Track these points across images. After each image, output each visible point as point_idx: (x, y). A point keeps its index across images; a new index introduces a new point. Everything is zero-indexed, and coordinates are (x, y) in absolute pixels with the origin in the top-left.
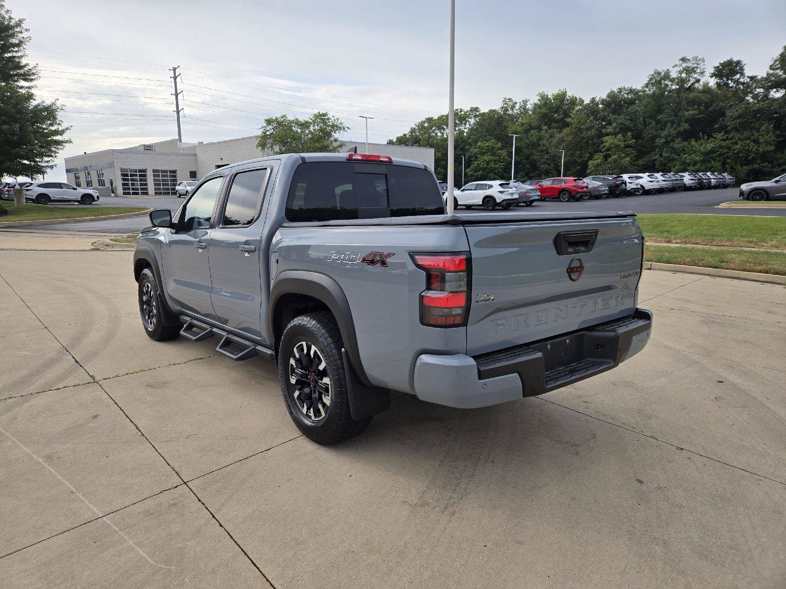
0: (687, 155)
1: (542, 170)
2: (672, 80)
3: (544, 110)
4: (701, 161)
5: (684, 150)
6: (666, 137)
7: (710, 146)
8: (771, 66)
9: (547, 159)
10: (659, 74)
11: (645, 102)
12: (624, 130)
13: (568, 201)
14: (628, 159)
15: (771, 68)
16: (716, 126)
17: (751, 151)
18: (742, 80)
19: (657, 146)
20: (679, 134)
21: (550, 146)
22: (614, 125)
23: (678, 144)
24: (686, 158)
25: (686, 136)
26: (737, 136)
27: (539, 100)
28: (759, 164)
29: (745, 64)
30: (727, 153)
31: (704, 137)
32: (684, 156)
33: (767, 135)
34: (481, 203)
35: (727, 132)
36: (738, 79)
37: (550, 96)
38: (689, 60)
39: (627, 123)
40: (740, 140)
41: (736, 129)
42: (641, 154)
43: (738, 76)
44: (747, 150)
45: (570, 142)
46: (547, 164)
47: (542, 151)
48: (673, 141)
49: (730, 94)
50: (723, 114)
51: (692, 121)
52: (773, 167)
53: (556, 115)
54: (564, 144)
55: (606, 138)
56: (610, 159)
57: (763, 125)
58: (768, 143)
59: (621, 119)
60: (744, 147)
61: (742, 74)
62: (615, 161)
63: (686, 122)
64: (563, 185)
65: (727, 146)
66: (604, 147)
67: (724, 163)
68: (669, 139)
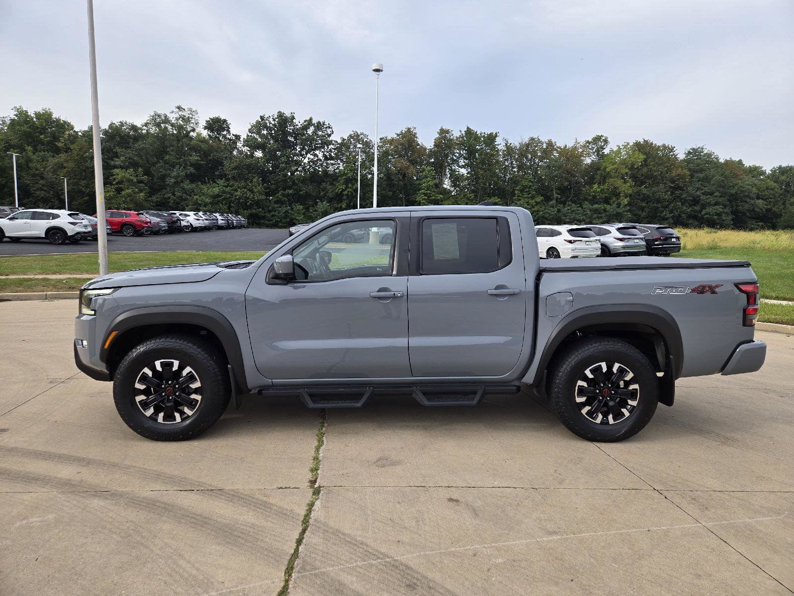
0: (197, 197)
1: (38, 197)
2: (172, 125)
3: (25, 128)
4: (210, 203)
5: (193, 191)
6: (176, 177)
7: (216, 190)
8: (249, 130)
9: (43, 185)
10: (159, 116)
11: (150, 140)
12: (134, 165)
13: (132, 236)
14: (142, 194)
15: (250, 131)
16: (217, 173)
17: (248, 198)
18: (228, 136)
19: (168, 185)
20: (187, 176)
21: (44, 171)
22: (122, 158)
23: (187, 185)
24: (197, 199)
25: (193, 178)
26: (236, 184)
27: (16, 115)
28: (255, 209)
29: (230, 124)
30: (230, 198)
31: (209, 182)
32: (195, 197)
33: (259, 186)
34: (43, 236)
35: (228, 180)
36: (226, 135)
37: (31, 113)
38: (184, 109)
39: (135, 159)
40: (238, 187)
41: (234, 178)
42: (153, 191)
43: (225, 133)
44: (246, 197)
45: (72, 170)
46: (45, 191)
47: (34, 175)
48: (182, 182)
49: (223, 147)
50: (221, 164)
51: (196, 166)
52: (265, 213)
53: (42, 137)
54: (65, 171)
55: (116, 171)
56: (123, 193)
57: (254, 177)
58: (260, 193)
59: (129, 153)
60: (243, 194)
61: (229, 132)
62: (129, 195)
63: (190, 166)
64: (125, 219)
65: (229, 192)
66: (114, 179)
67: (229, 208)
68: (179, 180)
